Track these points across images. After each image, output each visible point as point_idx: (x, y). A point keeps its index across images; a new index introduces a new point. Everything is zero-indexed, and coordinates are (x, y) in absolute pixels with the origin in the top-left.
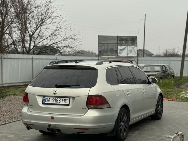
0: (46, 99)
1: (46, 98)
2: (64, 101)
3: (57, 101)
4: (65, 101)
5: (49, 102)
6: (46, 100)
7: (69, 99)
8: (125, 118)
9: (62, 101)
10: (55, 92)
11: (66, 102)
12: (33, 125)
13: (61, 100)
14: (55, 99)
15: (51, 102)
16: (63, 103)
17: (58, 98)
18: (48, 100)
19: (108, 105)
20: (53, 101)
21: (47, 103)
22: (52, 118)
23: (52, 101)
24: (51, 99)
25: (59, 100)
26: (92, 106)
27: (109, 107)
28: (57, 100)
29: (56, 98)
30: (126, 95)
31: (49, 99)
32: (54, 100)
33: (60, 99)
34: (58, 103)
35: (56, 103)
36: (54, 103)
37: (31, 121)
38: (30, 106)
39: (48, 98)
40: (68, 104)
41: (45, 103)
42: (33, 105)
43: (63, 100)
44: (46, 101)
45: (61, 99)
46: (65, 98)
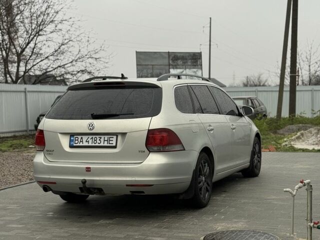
0: (77, 139)
1: (75, 136)
2: (107, 141)
3: (95, 142)
4: (110, 140)
5: (81, 143)
6: (75, 140)
7: (115, 137)
8: (207, 169)
9: (104, 140)
10: (91, 126)
11: (111, 142)
12: (55, 183)
13: (102, 140)
14: (92, 138)
15: (85, 144)
16: (106, 144)
17: (97, 137)
18: (79, 140)
19: (181, 145)
20: (88, 142)
21: (78, 145)
22: (88, 169)
23: (86, 142)
24: (85, 138)
25: (98, 139)
26: (155, 148)
27: (182, 149)
28: (96, 139)
29: (94, 137)
30: (208, 131)
31: (82, 138)
32: (89, 139)
33: (101, 138)
34: (97, 144)
35: (93, 144)
36: (90, 144)
37: (51, 177)
38: (49, 152)
39: (80, 137)
40: (114, 145)
41: (75, 145)
42: (53, 151)
43: (106, 139)
44: (77, 142)
45: (103, 137)
46: (109, 136)
